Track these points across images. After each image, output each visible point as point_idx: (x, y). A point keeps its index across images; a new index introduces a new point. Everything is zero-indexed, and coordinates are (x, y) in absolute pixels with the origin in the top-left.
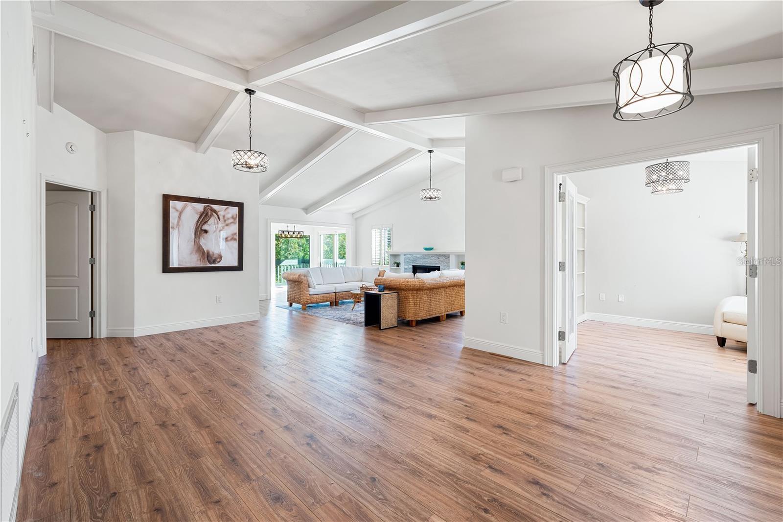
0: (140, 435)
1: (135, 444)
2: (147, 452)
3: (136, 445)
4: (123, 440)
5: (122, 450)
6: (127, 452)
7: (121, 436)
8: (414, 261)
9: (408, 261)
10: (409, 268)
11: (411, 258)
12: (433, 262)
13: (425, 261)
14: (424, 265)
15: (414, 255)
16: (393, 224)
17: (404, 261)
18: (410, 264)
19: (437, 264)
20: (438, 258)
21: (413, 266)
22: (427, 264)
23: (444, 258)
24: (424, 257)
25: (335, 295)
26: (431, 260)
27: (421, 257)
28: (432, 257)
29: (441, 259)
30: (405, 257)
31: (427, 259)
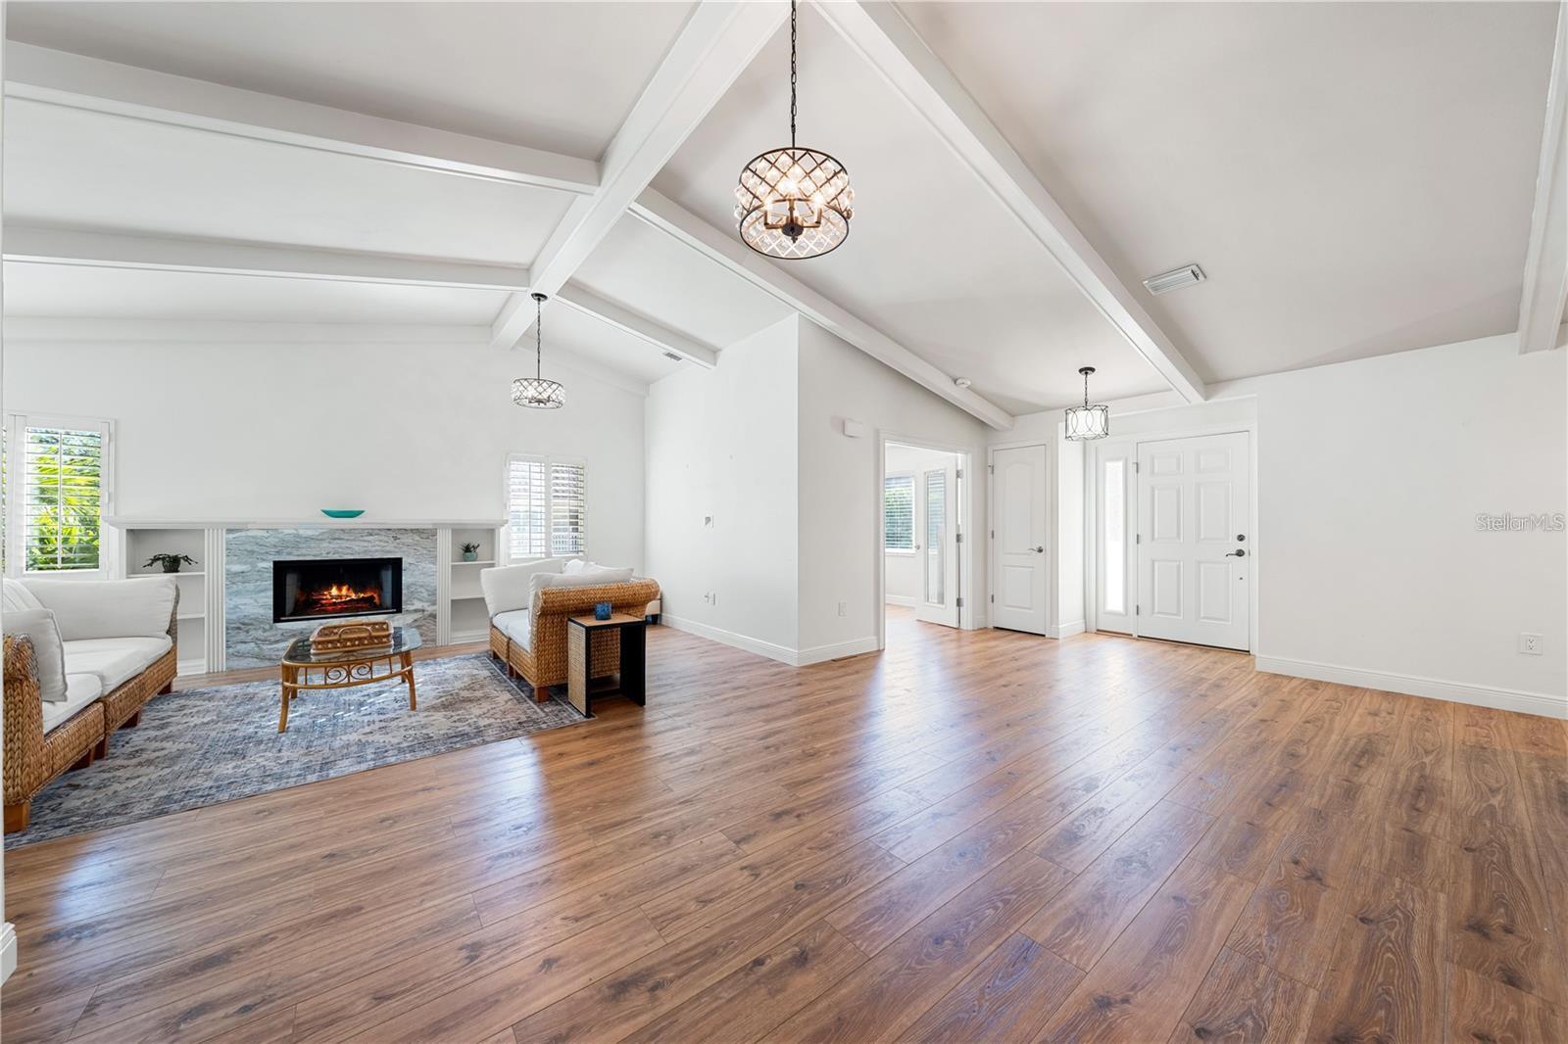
0: (1374, 891)
1: (1397, 885)
2: (1385, 861)
3: (1397, 881)
4: (1417, 905)
5: (1429, 891)
6: (1421, 882)
7: (1417, 918)
8: (288, 547)
9: (255, 548)
10: (258, 571)
11: (273, 540)
12: (374, 549)
13: (340, 548)
14: (336, 557)
15: (286, 531)
16: (116, 422)
17: (227, 549)
18: (264, 558)
19: (389, 552)
20: (396, 538)
21: (275, 563)
22: (348, 554)
23: (418, 538)
24: (334, 536)
25: (105, 711)
26: (366, 544)
27: (320, 537)
28: (371, 535)
29: (407, 539)
30: (231, 536)
31: (348, 540)
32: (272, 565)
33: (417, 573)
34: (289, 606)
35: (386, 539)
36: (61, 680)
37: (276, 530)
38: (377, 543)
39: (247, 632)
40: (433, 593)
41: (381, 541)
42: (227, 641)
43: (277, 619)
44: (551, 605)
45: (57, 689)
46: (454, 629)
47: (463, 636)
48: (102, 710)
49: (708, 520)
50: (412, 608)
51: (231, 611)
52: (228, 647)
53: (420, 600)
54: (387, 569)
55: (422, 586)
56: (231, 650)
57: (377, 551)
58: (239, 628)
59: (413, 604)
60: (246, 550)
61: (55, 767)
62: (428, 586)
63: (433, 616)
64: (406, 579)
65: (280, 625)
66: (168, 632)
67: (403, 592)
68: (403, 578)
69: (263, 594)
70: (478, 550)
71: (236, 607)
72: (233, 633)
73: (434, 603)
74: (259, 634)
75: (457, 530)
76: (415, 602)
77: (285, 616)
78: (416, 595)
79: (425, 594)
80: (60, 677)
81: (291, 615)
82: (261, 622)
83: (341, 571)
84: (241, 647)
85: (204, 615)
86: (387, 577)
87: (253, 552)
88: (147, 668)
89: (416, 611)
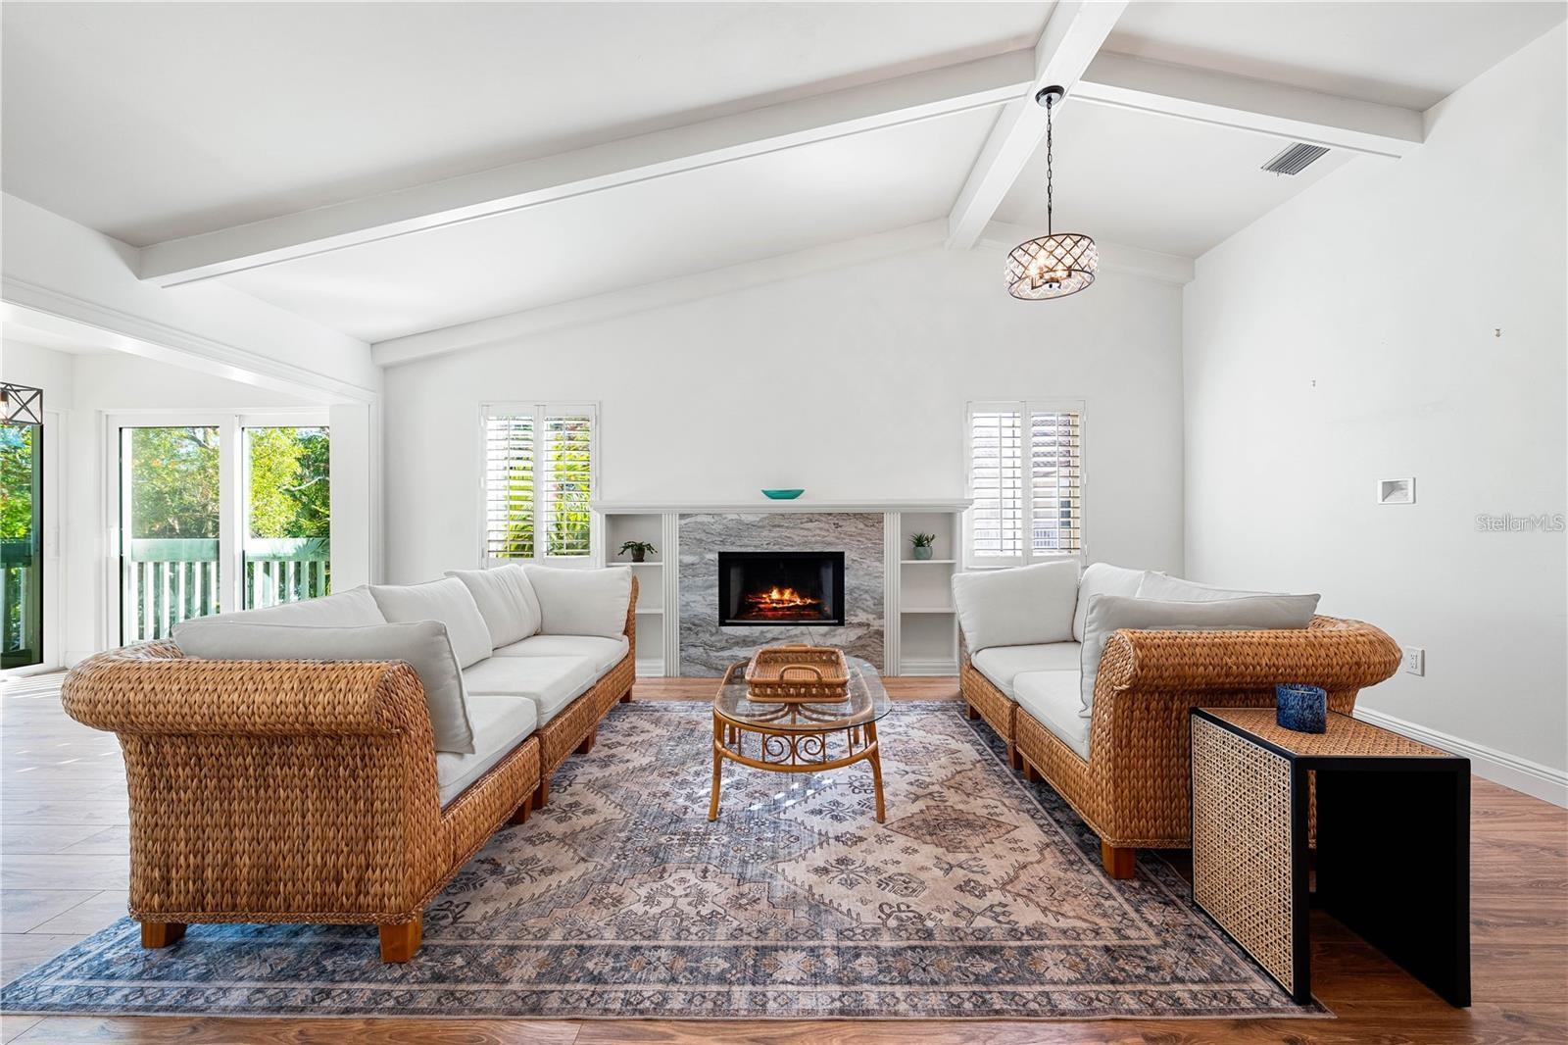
8: (731, 536)
9: (703, 536)
10: (706, 564)
11: (718, 528)
12: (813, 539)
13: (780, 537)
14: (776, 549)
15: (730, 517)
16: (600, 403)
17: (680, 537)
18: (711, 548)
19: (830, 544)
20: (837, 526)
21: (721, 554)
22: (788, 545)
23: (861, 526)
24: (776, 521)
25: (542, 747)
26: (805, 533)
27: (761, 524)
28: (811, 521)
29: (849, 527)
30: (683, 522)
31: (787, 527)
32: (717, 556)
33: (861, 573)
34: (734, 607)
35: (827, 526)
36: (464, 725)
37: (720, 515)
38: (818, 532)
39: (697, 634)
40: (880, 602)
41: (821, 529)
42: (681, 643)
43: (722, 623)
44: (1154, 672)
45: (459, 738)
46: (904, 654)
47: (915, 666)
48: (536, 748)
49: (1391, 488)
50: (855, 620)
51: (684, 609)
52: (681, 650)
53: (864, 610)
54: (828, 567)
55: (867, 592)
56: (684, 654)
57: (816, 543)
58: (690, 629)
59: (856, 616)
60: (695, 538)
61: (460, 852)
62: (874, 592)
63: (880, 634)
64: (849, 581)
65: (725, 629)
66: (625, 632)
67: (846, 597)
68: (846, 579)
69: (709, 591)
70: (932, 544)
71: (687, 604)
72: (685, 634)
73: (881, 616)
74: (705, 637)
75: (908, 516)
76: (860, 612)
77: (729, 619)
78: (860, 604)
79: (870, 603)
80: (461, 721)
81: (735, 618)
82: (709, 624)
83: (781, 566)
84: (692, 651)
85: (662, 611)
86: (827, 575)
87: (700, 541)
88: (598, 682)
89: (860, 625)
